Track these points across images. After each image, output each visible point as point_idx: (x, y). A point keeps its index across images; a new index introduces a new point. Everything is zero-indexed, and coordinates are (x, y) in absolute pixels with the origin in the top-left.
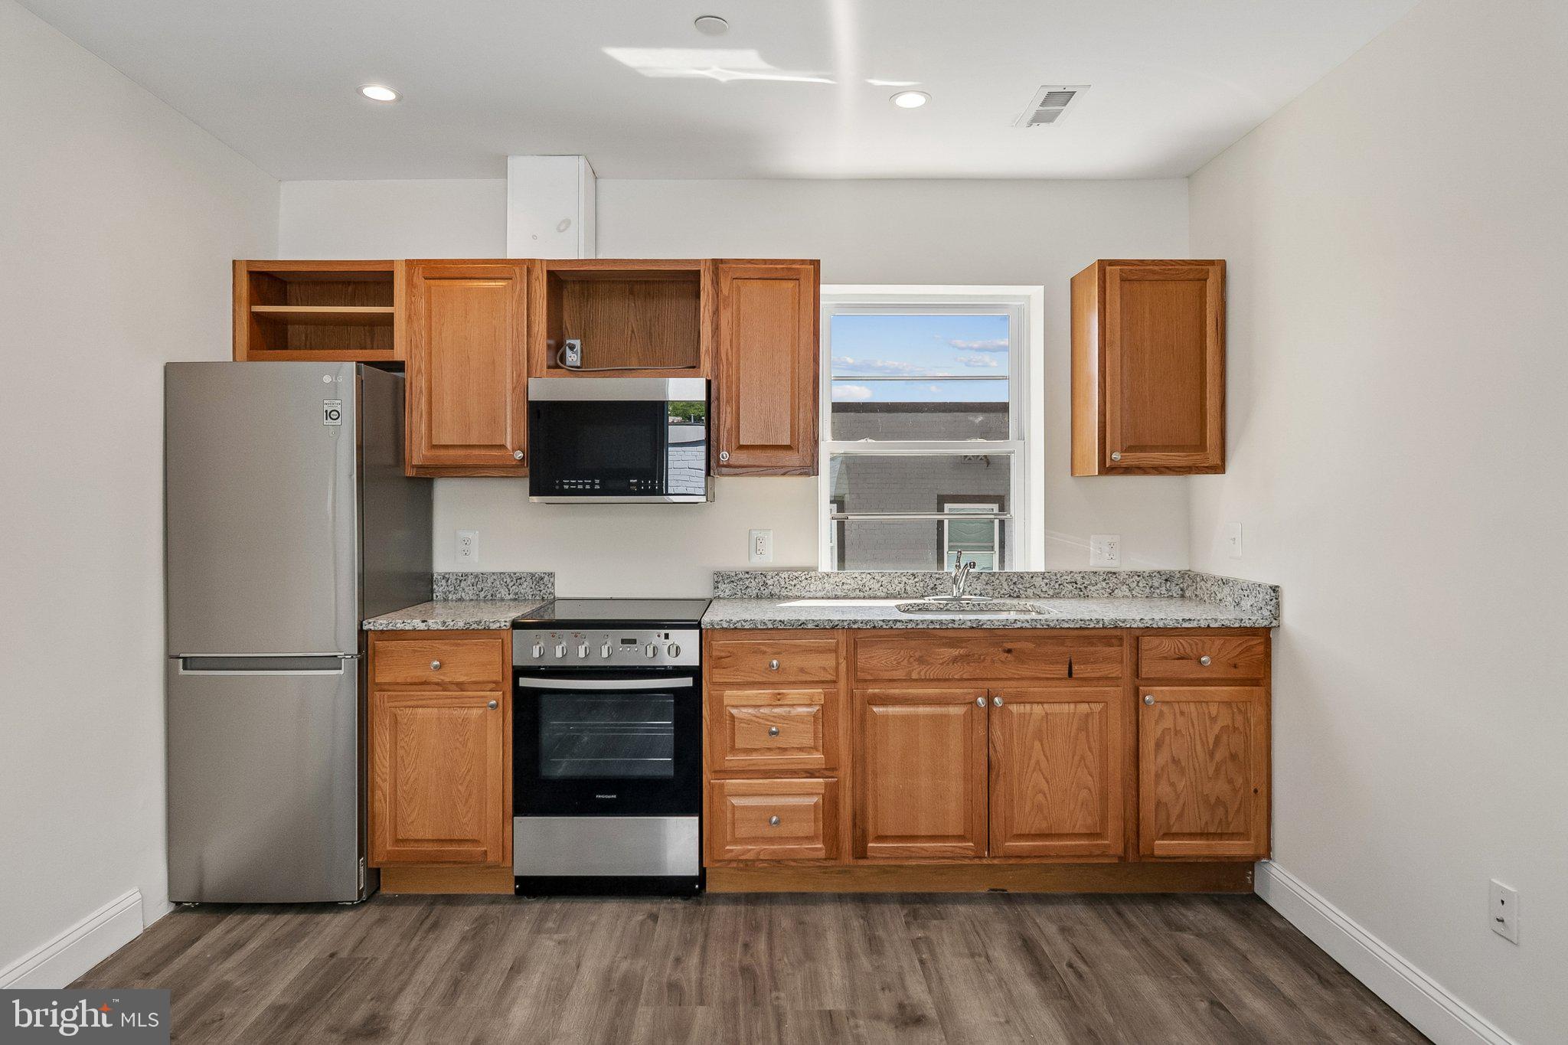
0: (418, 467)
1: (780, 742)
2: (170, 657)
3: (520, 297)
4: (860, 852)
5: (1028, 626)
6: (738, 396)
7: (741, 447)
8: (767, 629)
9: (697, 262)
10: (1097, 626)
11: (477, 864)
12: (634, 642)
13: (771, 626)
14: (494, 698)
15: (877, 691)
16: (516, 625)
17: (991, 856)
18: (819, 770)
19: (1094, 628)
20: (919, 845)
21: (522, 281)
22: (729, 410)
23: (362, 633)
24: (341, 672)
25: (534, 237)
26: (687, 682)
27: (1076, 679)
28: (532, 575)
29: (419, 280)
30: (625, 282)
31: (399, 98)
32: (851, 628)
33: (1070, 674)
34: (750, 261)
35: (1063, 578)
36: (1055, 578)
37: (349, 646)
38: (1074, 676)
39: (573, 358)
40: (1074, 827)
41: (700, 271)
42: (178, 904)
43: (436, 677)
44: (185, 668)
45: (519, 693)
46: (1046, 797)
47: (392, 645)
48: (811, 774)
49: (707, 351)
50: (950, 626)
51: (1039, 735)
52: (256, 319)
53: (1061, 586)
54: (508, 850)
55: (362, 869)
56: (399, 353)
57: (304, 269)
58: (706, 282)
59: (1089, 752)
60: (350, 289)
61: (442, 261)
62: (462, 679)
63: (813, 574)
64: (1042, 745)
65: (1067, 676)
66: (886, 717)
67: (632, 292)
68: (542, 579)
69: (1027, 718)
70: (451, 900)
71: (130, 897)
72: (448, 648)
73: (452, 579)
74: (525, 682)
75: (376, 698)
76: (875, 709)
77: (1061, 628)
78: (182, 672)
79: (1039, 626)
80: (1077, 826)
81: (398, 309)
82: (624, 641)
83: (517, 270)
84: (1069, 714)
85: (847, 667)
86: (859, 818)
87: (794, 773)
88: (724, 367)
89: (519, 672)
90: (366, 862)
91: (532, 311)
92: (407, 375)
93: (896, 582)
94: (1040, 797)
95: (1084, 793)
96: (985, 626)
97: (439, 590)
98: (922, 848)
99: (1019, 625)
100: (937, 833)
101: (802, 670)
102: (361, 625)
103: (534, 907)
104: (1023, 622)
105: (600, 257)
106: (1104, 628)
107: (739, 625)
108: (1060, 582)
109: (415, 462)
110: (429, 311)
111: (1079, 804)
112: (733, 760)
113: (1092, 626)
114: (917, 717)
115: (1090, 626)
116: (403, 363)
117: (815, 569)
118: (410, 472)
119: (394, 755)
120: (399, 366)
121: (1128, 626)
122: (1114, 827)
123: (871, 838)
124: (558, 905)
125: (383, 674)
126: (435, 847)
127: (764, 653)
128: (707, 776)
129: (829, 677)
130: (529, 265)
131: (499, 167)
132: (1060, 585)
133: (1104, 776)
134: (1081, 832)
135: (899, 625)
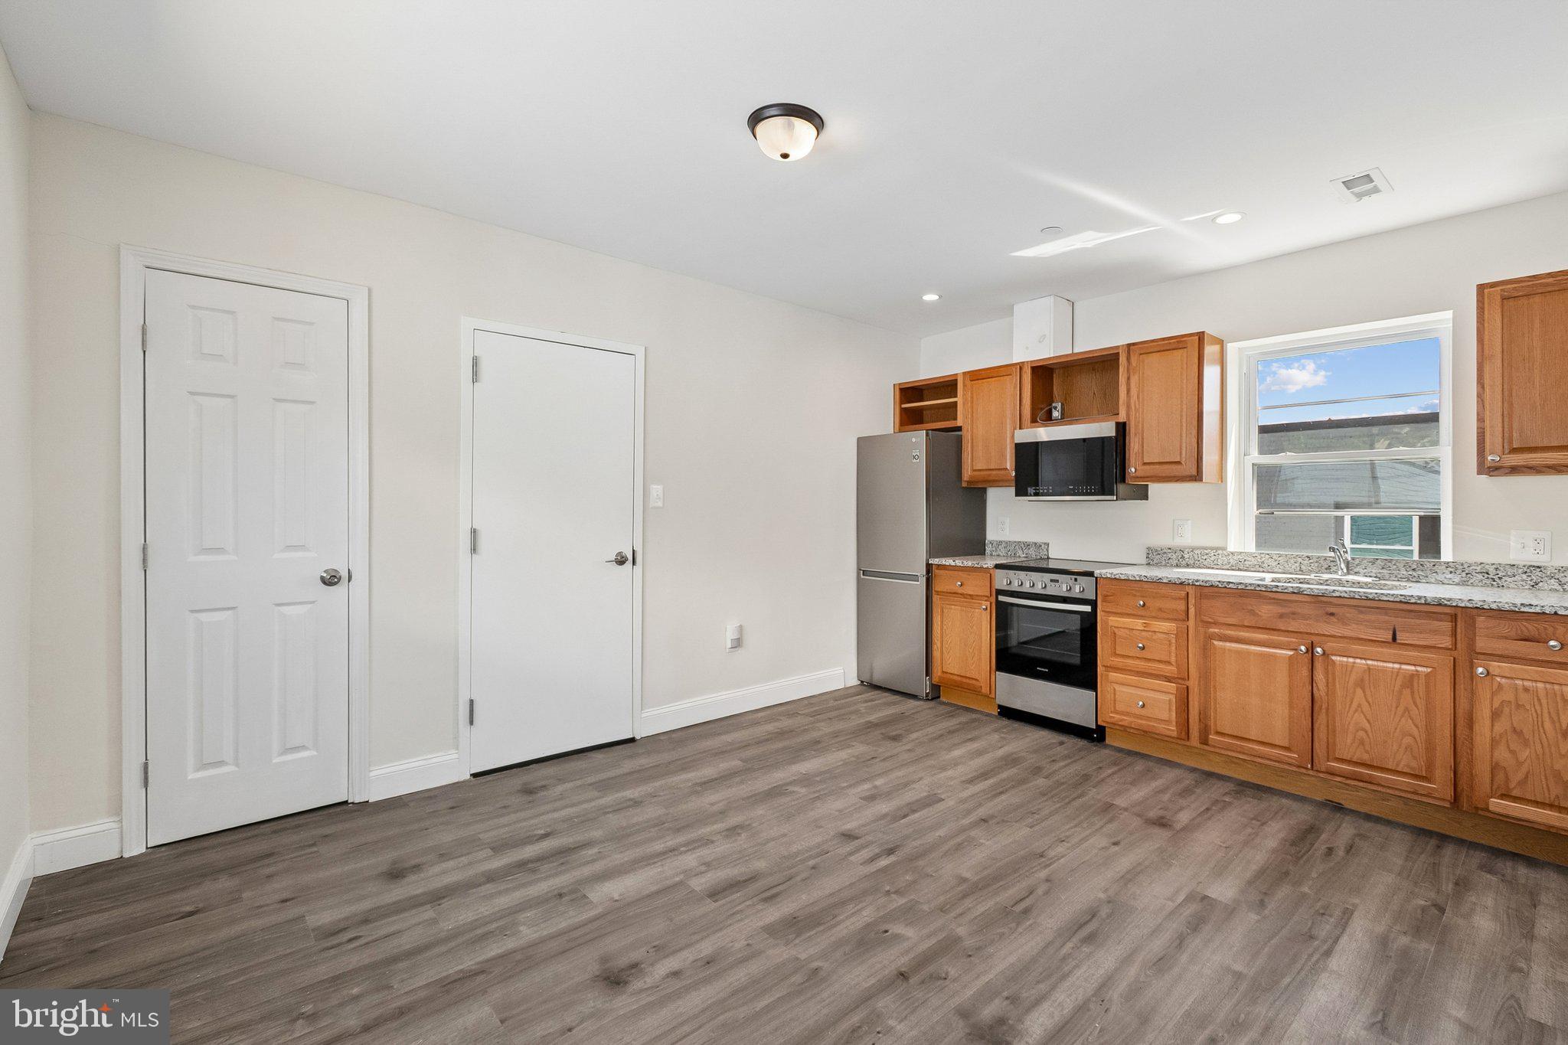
0: (968, 482)
1: (1146, 654)
2: (859, 569)
3: (1015, 384)
4: (1205, 741)
5: (1346, 595)
6: (1143, 431)
7: (1145, 464)
8: (1136, 581)
9: (1117, 347)
10: (1419, 602)
11: (975, 691)
12: (1057, 581)
13: (1138, 579)
14: (985, 604)
15: (1216, 630)
16: (998, 567)
17: (1315, 768)
18: (1174, 678)
19: (1415, 603)
20: (1250, 746)
21: (1016, 375)
22: (1137, 440)
23: (929, 567)
24: (918, 583)
25: (1027, 348)
26: (1088, 609)
27: (1400, 644)
28: (1036, 544)
29: (968, 383)
30: (1088, 364)
31: (940, 297)
32: (1195, 585)
33: (1394, 639)
34: (1153, 341)
35: (1471, 568)
36: (1462, 567)
37: (922, 571)
38: (1398, 641)
39: (1056, 414)
40: (1397, 765)
41: (1119, 353)
42: (862, 682)
43: (960, 591)
44: (863, 575)
45: (999, 604)
46: (1368, 735)
47: (941, 572)
48: (1169, 679)
49: (1124, 404)
50: (1274, 589)
51: (1360, 683)
52: (904, 411)
53: (1469, 575)
54: (992, 687)
55: (928, 682)
56: (959, 423)
57: (924, 383)
58: (1123, 359)
59: (1413, 706)
60: (949, 388)
61: (979, 370)
62: (972, 593)
63: (1220, 552)
64: (1364, 692)
65: (1390, 640)
66: (1224, 649)
67: (1093, 370)
68: (1041, 546)
69: (1349, 669)
70: (967, 709)
71: (839, 670)
72: (965, 576)
73: (995, 543)
74: (1001, 598)
75: (935, 598)
76: (1216, 643)
77: (1380, 600)
78: (862, 576)
79: (1357, 597)
80: (1401, 766)
81: (959, 399)
82: (1052, 581)
83: (1014, 369)
84: (1392, 672)
85: (1196, 612)
86: (1204, 716)
87: (1157, 677)
88: (1133, 413)
89: (1000, 592)
90: (930, 680)
91: (1022, 391)
92: (963, 433)
93: (1292, 562)
94: (1361, 733)
95: (1408, 740)
96: (1305, 593)
97: (988, 549)
98: (1253, 749)
99: (1337, 594)
100: (1265, 741)
101: (1160, 609)
102: (927, 560)
103: (1005, 722)
104: (1341, 592)
105: (1076, 351)
106: (1426, 604)
107: (1117, 577)
108: (1467, 572)
109: (965, 479)
110: (972, 398)
111: (1404, 746)
112: (1117, 661)
113: (1413, 601)
114: (1249, 653)
115: (1411, 601)
116: (961, 427)
117: (1224, 549)
118: (964, 485)
119: (942, 629)
120: (959, 429)
121: (1454, 604)
122: (1442, 775)
123: (1212, 732)
124: (1016, 725)
125: (938, 586)
126: (959, 679)
127: (1135, 596)
128: (1100, 669)
129: (1181, 617)
130: (1021, 366)
131: (1009, 311)
132: (1467, 574)
133: (1429, 729)
134: (1404, 771)
135: (1231, 586)
